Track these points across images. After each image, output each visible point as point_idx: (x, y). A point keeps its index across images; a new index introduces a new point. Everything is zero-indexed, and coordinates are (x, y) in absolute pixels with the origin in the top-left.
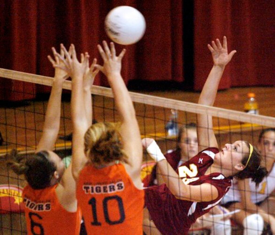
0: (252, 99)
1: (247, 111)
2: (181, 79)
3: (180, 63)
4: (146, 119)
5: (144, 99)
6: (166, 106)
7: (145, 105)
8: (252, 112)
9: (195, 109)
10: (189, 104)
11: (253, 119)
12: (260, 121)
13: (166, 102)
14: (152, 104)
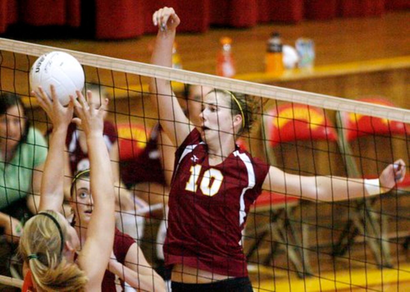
5: (27, 48)
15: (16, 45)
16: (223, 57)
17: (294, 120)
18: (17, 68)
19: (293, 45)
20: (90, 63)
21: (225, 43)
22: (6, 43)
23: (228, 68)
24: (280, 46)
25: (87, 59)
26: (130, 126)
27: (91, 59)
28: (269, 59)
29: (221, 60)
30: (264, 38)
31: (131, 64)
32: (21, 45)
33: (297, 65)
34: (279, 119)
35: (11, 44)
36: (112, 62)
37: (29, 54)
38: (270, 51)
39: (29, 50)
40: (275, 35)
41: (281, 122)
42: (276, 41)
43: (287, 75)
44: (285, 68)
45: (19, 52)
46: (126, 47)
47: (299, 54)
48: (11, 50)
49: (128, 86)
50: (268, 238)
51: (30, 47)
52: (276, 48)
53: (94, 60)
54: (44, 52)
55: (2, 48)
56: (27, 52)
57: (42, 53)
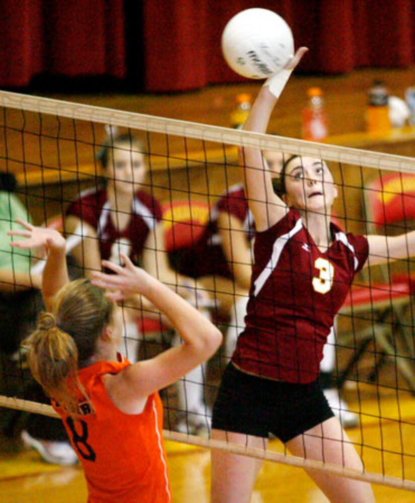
0: (245, 105)
1: (236, 126)
2: (120, 71)
4: (62, 143)
5: (56, 107)
6: (95, 119)
7: (58, 118)
9: (144, 124)
10: (134, 116)
11: (244, 140)
12: (257, 142)
13: (96, 112)
14: (70, 116)
15: (43, 103)
16: (312, 113)
17: (402, 194)
18: (44, 133)
19: (402, 97)
20: (138, 126)
21: (313, 96)
23: (318, 128)
24: (386, 98)
25: (134, 121)
26: (190, 204)
27: (139, 121)
28: (371, 115)
29: (309, 117)
30: (364, 88)
31: (191, 126)
33: (407, 123)
34: (384, 194)
35: (36, 102)
36: (167, 123)
37: (59, 114)
38: (373, 105)
40: (378, 83)
41: (387, 198)
42: (379, 91)
43: (395, 135)
44: (393, 126)
45: (47, 112)
46: (186, 102)
47: (409, 107)
48: (37, 110)
49: (187, 155)
50: (371, 347)
52: (379, 101)
54: (79, 112)
55: (25, 108)
56: (57, 112)
57: (76, 113)
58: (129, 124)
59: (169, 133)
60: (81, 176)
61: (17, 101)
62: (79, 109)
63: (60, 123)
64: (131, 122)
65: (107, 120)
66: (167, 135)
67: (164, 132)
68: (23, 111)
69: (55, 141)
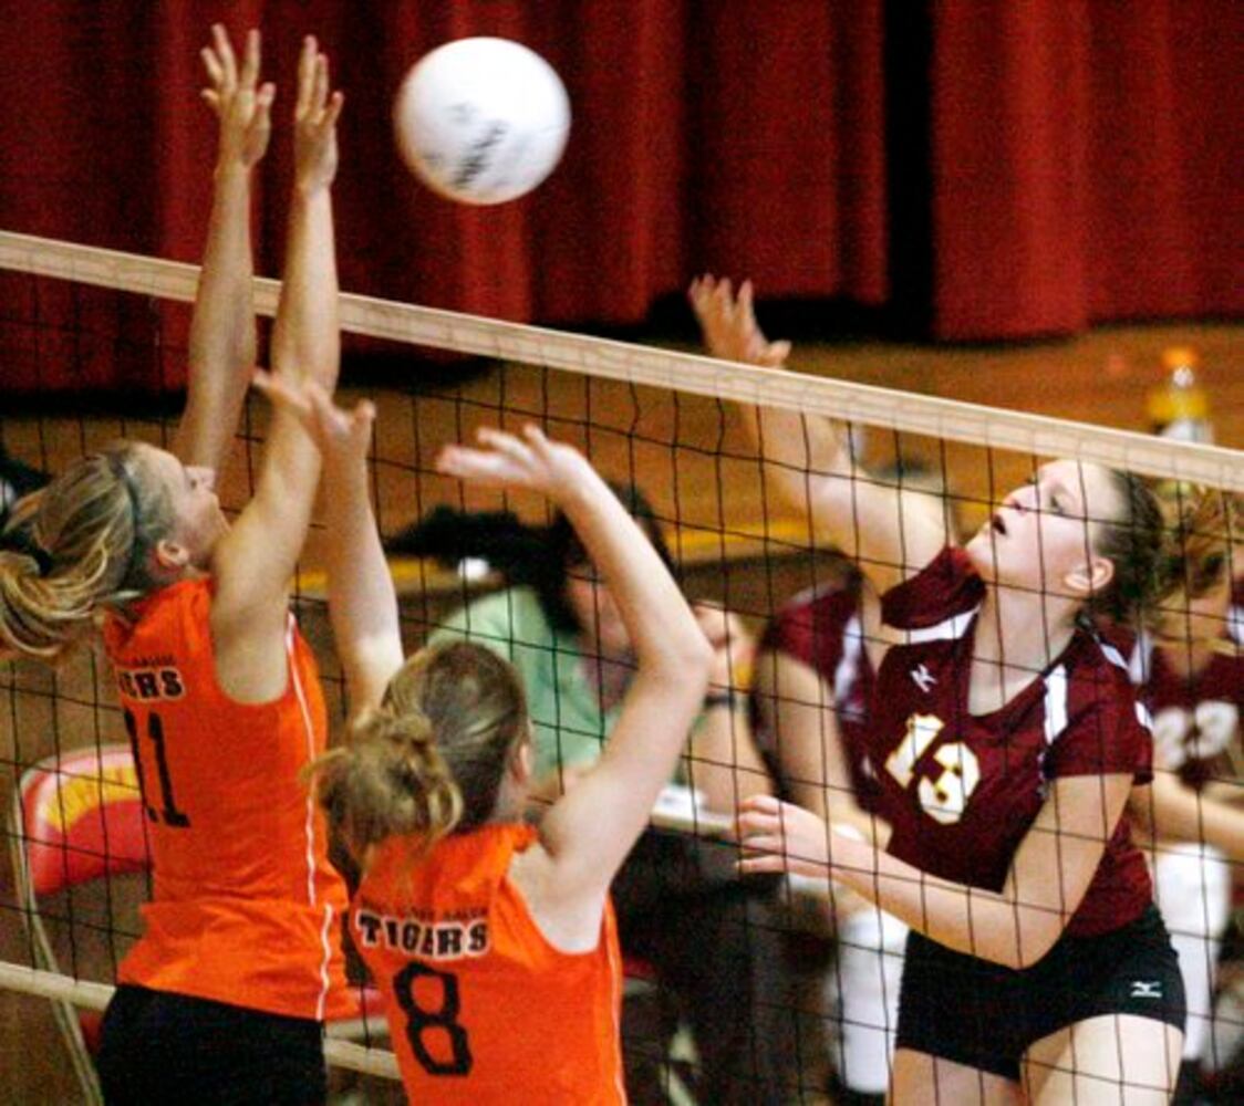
0: (1182, 376)
1: (1158, 428)
3: (874, 212)
4: (727, 465)
7: (718, 402)
8: (1180, 434)
9: (934, 421)
10: (910, 401)
11: (1183, 464)
12: (1214, 470)
13: (815, 390)
14: (750, 399)
15: (679, 366)
18: (683, 440)
20: (918, 425)
22: (651, 360)
25: (909, 413)
27: (920, 413)
31: (1052, 428)
32: (696, 368)
35: (664, 364)
36: (989, 419)
37: (723, 395)
39: (721, 385)
45: (693, 389)
46: (1035, 367)
48: (666, 384)
51: (728, 374)
53: (932, 415)
54: (771, 389)
55: (637, 378)
56: (715, 388)
57: (764, 393)
58: (894, 421)
59: (995, 444)
60: (773, 547)
61: (618, 361)
62: (774, 383)
63: (723, 415)
64: (900, 417)
65: (840, 411)
66: (989, 450)
67: (980, 441)
68: (631, 385)
69: (711, 460)
